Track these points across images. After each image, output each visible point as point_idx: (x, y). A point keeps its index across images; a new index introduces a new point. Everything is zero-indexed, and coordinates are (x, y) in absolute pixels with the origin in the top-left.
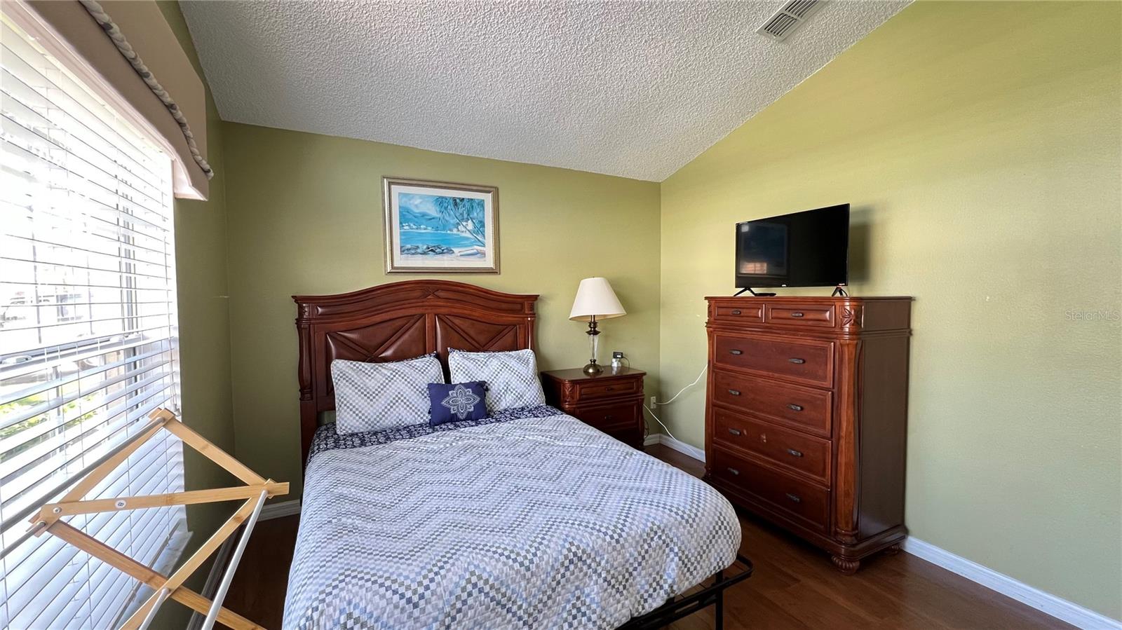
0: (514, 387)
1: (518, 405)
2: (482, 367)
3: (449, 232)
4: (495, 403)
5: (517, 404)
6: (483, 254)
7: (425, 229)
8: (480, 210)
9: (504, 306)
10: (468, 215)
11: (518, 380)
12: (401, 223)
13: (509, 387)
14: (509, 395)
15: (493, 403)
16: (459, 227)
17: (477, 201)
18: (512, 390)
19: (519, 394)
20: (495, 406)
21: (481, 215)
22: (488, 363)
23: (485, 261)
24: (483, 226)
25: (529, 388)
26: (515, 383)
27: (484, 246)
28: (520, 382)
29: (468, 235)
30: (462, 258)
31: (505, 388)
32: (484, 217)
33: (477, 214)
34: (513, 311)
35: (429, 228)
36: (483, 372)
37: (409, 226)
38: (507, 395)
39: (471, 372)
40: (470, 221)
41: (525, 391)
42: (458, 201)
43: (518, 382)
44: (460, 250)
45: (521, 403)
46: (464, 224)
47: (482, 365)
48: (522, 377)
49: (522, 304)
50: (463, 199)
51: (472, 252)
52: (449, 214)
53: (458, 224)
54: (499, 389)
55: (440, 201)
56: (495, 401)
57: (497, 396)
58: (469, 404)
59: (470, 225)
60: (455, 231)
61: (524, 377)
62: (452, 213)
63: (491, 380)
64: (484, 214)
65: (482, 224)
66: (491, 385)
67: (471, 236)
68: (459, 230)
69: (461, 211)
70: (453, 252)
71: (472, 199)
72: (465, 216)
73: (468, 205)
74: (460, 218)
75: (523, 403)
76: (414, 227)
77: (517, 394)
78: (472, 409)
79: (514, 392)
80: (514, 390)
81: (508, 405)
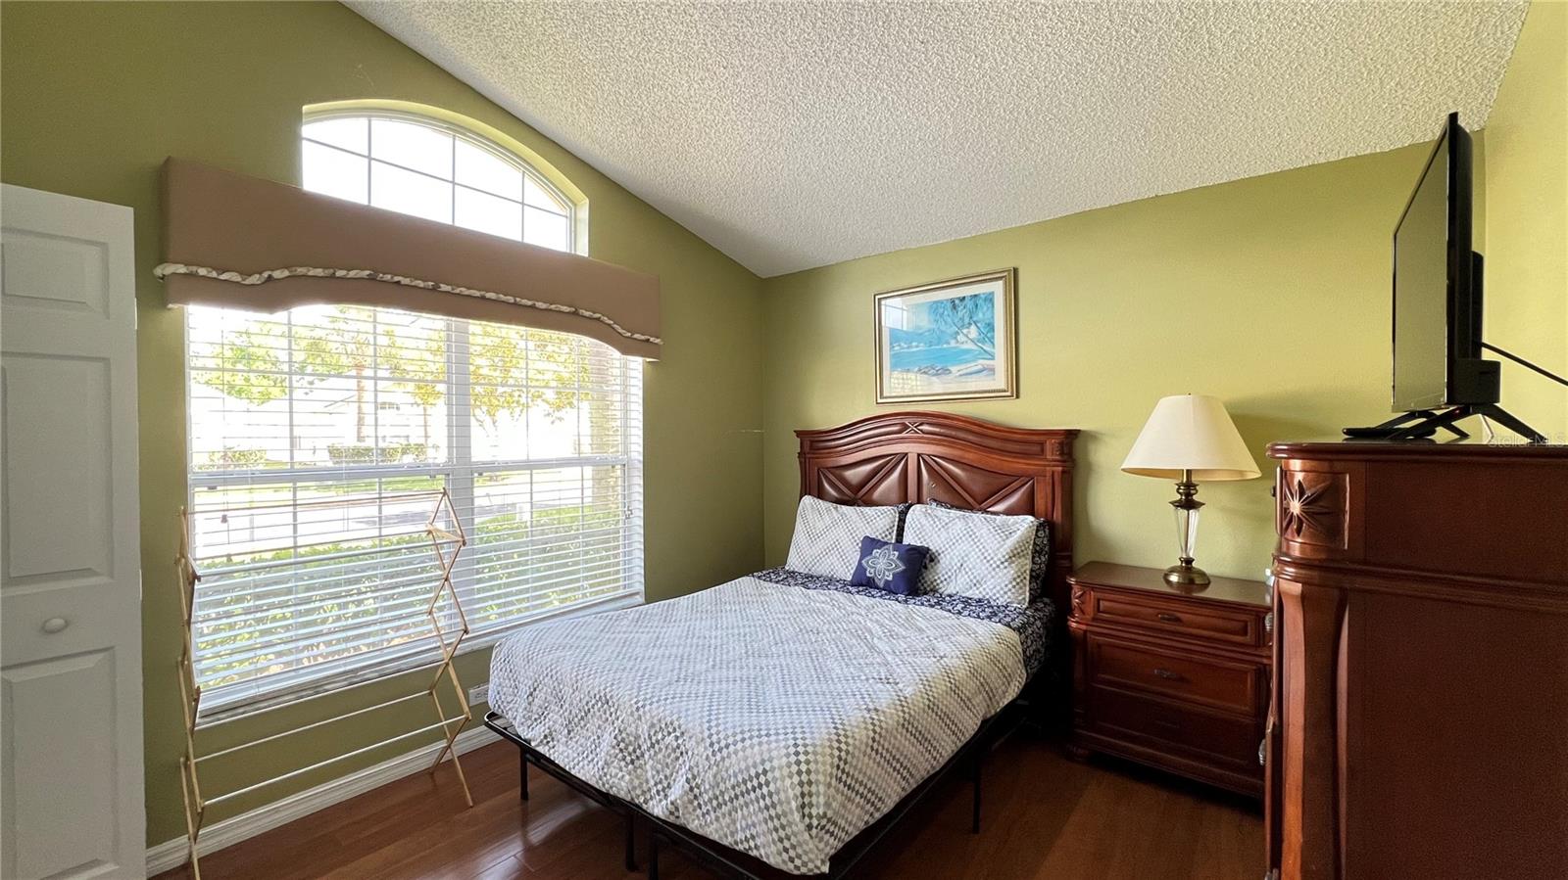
0: (971, 566)
1: (975, 594)
2: (939, 529)
3: (945, 346)
4: (942, 582)
5: (971, 592)
6: (992, 370)
7: (917, 347)
8: (988, 308)
9: (1010, 446)
10: (971, 318)
11: (978, 557)
12: (891, 344)
13: (965, 565)
14: (963, 576)
15: (938, 581)
16: (959, 337)
17: (983, 296)
18: (967, 570)
19: (975, 577)
20: (941, 585)
21: (988, 315)
22: (950, 525)
23: (994, 380)
24: (993, 329)
25: (993, 573)
26: (974, 558)
27: (993, 359)
28: (982, 561)
29: (970, 346)
30: (963, 379)
31: (959, 565)
32: (993, 317)
33: (984, 314)
34: (1025, 455)
35: (922, 344)
36: (939, 536)
37: (899, 345)
38: (960, 575)
39: (923, 533)
40: (973, 327)
41: (986, 576)
42: (957, 302)
43: (978, 561)
44: (959, 368)
45: (977, 592)
46: (965, 331)
47: (940, 526)
48: (986, 554)
49: (1042, 444)
50: (964, 298)
51: (976, 368)
52: (946, 323)
53: (957, 333)
54: (950, 563)
55: (935, 307)
56: (942, 579)
57: (947, 573)
58: (888, 570)
59: (973, 332)
60: (953, 343)
61: (989, 555)
62: (949, 320)
63: (944, 549)
64: (993, 313)
65: (991, 327)
66: (942, 555)
67: (975, 347)
68: (958, 342)
69: (960, 314)
70: (950, 372)
71: (976, 296)
72: (967, 320)
73: (969, 304)
74: (960, 324)
75: (980, 593)
76: (906, 346)
77: (972, 577)
78: (890, 578)
79: (970, 573)
80: (970, 570)
81: (957, 589)
